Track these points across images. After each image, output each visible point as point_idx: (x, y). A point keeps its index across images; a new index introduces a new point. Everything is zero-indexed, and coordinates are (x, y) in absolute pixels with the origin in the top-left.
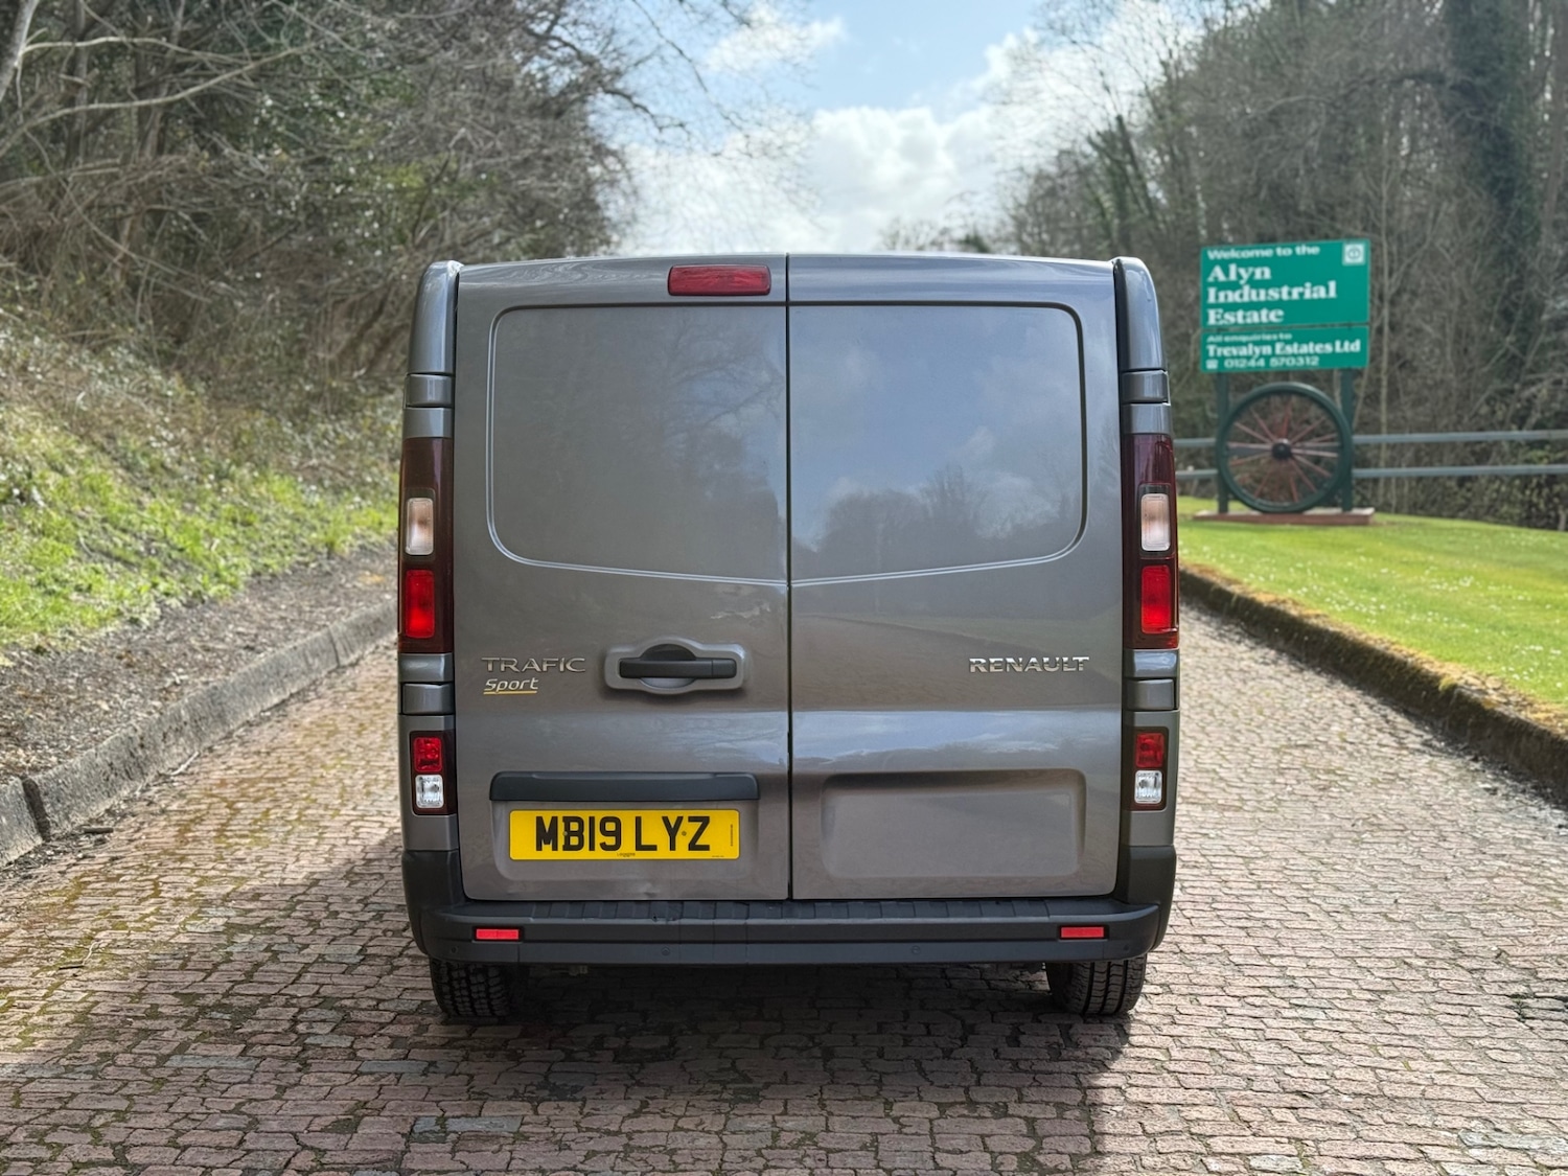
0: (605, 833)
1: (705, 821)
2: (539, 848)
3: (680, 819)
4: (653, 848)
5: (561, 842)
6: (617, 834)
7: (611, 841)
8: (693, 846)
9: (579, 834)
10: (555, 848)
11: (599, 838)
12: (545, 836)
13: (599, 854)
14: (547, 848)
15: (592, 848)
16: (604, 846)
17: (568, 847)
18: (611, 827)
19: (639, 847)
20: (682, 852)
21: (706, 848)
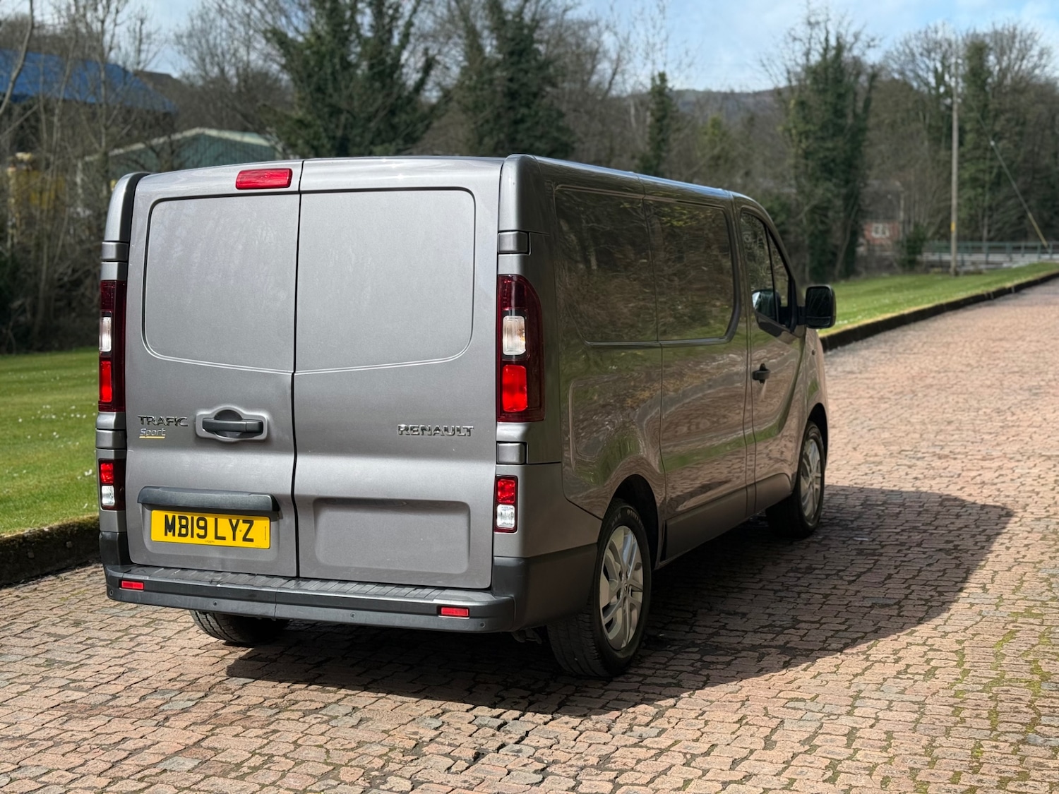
0: (199, 527)
1: (251, 523)
2: (166, 534)
3: (238, 521)
4: (224, 538)
5: (177, 531)
6: (205, 528)
7: (202, 532)
8: (245, 539)
9: (186, 527)
10: (174, 535)
11: (196, 530)
12: (169, 527)
13: (196, 540)
14: (170, 534)
15: (192, 536)
16: (199, 536)
17: (180, 535)
18: (202, 523)
19: (217, 538)
20: (239, 542)
21: (251, 540)
